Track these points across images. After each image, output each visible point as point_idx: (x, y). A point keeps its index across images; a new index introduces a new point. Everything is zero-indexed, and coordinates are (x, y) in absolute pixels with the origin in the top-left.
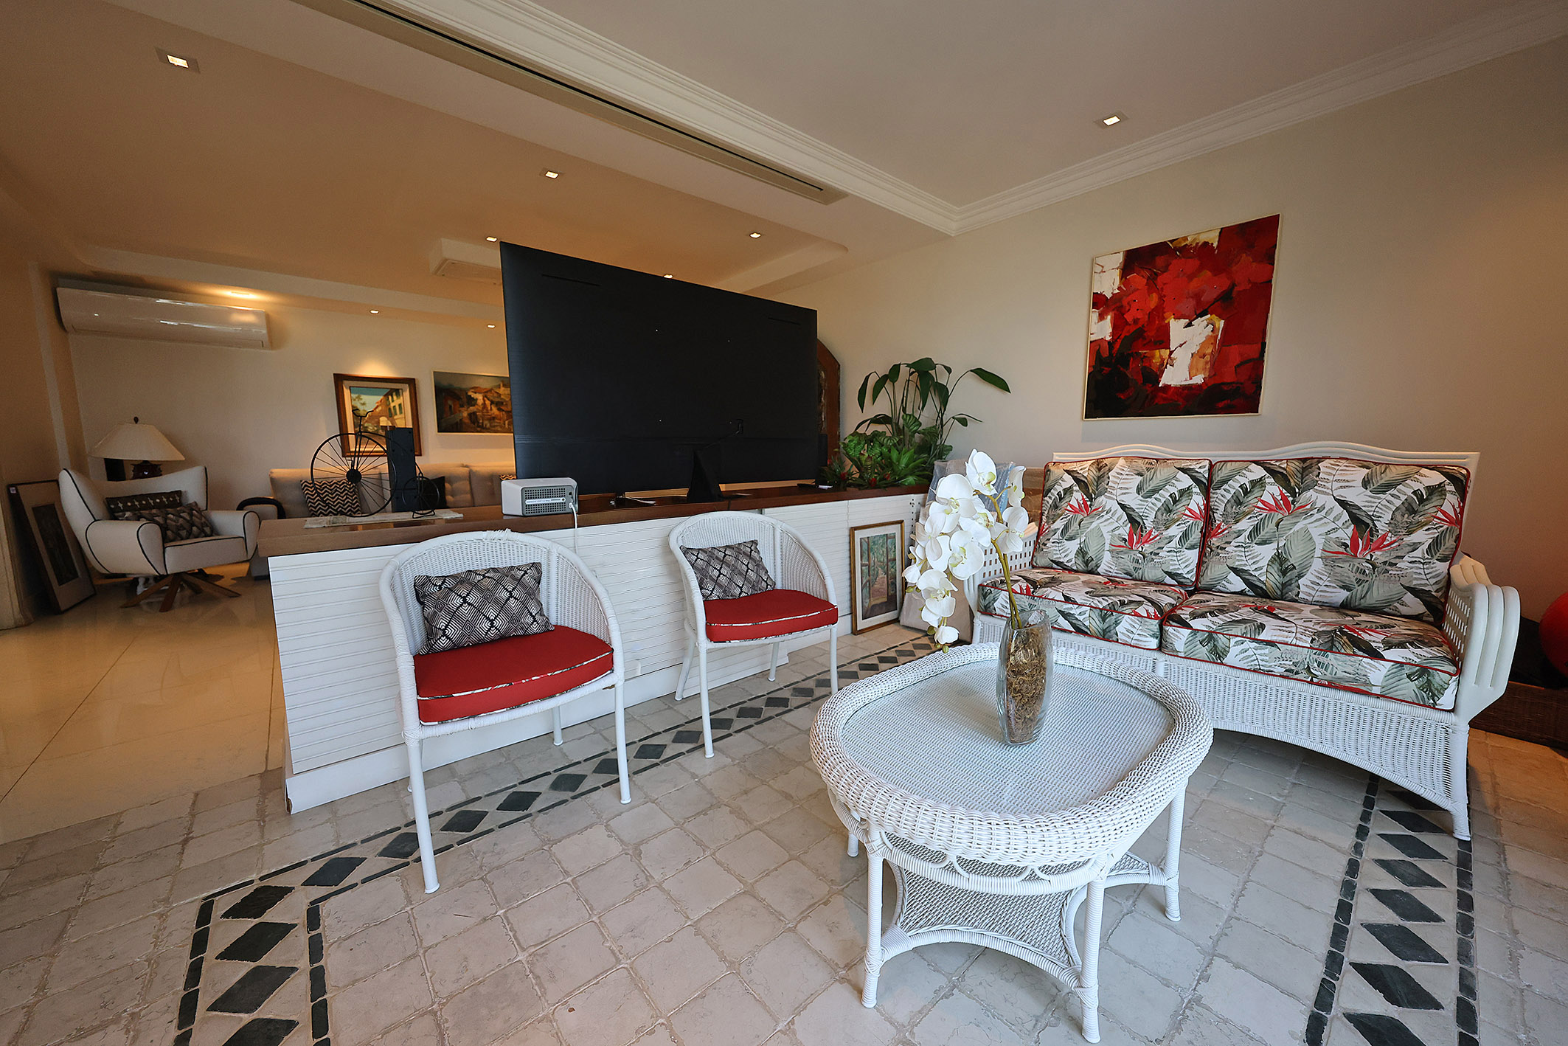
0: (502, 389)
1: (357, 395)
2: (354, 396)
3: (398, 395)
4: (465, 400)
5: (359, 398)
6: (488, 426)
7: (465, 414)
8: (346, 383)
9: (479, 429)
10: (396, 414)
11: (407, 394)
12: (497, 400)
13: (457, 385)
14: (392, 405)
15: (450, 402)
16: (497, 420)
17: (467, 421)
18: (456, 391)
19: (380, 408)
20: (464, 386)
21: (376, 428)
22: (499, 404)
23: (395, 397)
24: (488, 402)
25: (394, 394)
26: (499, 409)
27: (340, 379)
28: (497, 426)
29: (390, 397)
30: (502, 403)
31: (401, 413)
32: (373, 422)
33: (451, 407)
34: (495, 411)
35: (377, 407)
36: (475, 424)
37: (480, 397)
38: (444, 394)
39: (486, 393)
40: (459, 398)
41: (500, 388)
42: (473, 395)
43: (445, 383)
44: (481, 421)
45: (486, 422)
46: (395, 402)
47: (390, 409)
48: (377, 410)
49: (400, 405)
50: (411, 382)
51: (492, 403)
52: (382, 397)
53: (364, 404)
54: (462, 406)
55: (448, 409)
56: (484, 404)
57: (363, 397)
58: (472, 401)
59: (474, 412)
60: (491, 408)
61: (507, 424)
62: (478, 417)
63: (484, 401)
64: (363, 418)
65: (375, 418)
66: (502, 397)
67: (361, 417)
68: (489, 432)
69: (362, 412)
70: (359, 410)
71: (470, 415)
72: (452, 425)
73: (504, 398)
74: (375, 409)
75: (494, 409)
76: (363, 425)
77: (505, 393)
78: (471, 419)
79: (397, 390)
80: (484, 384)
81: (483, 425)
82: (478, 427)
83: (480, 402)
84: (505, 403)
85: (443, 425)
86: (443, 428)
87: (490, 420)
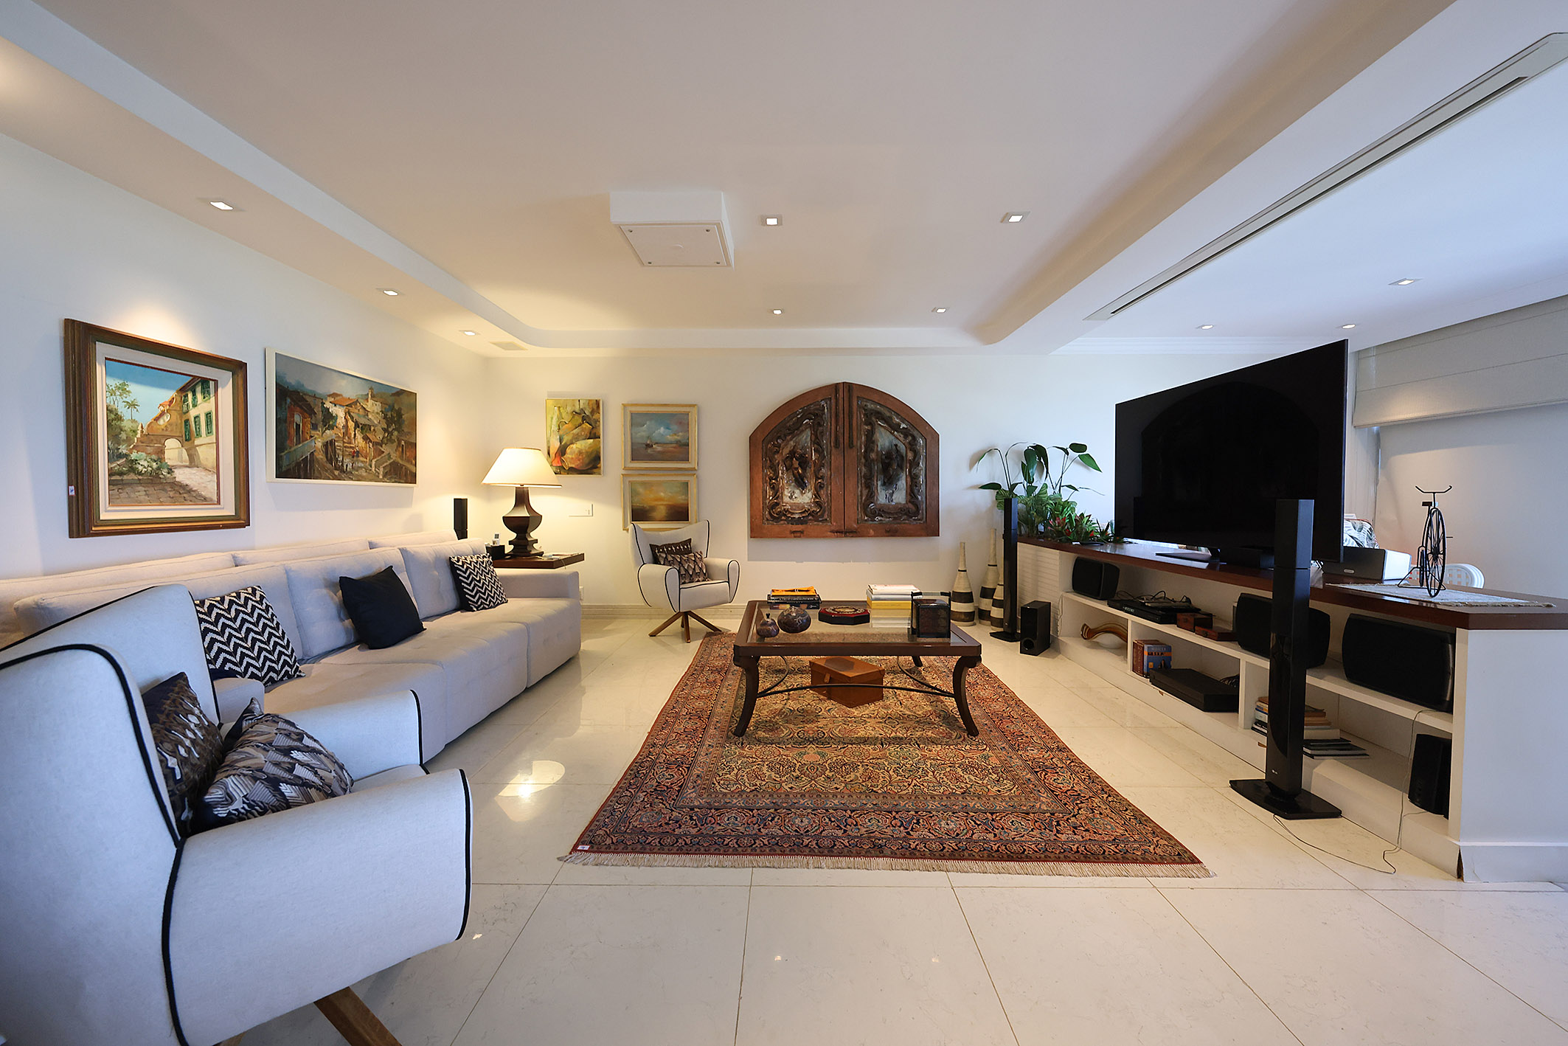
0: (371, 401)
1: (122, 382)
2: (114, 383)
3: (205, 391)
4: (320, 416)
5: (123, 389)
6: (350, 466)
7: (319, 444)
8: (102, 349)
9: (337, 473)
10: (199, 435)
11: (226, 393)
12: (362, 421)
13: (310, 386)
14: (193, 413)
15: (297, 418)
16: (361, 459)
17: (320, 456)
18: (308, 399)
19: (166, 418)
20: (322, 389)
21: (155, 465)
22: (364, 428)
23: (199, 396)
24: (351, 424)
25: (199, 389)
26: (366, 438)
28: (361, 468)
29: (190, 395)
30: (370, 426)
31: (209, 433)
32: (150, 450)
33: (298, 426)
34: (359, 441)
35: (162, 413)
36: (333, 464)
37: (339, 412)
38: (289, 400)
39: (350, 405)
40: (311, 412)
41: (367, 400)
42: (332, 409)
43: (292, 380)
44: (340, 459)
45: (347, 460)
46: (200, 407)
47: (187, 421)
48: (161, 422)
49: (208, 415)
50: (238, 369)
51: (357, 425)
52: (172, 393)
53: (132, 405)
54: (315, 427)
55: (293, 432)
56: (346, 426)
57: (132, 387)
58: (328, 419)
59: (331, 441)
60: (355, 434)
61: (373, 466)
62: (338, 451)
63: (347, 421)
64: (129, 440)
65: (153, 439)
66: (370, 416)
67: (123, 436)
68: (352, 479)
69: (126, 424)
70: (119, 418)
71: (326, 445)
72: (298, 464)
73: (372, 418)
74: (157, 419)
75: (359, 436)
76: (126, 456)
77: (373, 407)
78: (326, 453)
79: (205, 382)
80: (349, 391)
81: (342, 465)
82: (336, 469)
83: (341, 421)
84: (372, 428)
85: (285, 463)
86: (284, 469)
87: (353, 457)
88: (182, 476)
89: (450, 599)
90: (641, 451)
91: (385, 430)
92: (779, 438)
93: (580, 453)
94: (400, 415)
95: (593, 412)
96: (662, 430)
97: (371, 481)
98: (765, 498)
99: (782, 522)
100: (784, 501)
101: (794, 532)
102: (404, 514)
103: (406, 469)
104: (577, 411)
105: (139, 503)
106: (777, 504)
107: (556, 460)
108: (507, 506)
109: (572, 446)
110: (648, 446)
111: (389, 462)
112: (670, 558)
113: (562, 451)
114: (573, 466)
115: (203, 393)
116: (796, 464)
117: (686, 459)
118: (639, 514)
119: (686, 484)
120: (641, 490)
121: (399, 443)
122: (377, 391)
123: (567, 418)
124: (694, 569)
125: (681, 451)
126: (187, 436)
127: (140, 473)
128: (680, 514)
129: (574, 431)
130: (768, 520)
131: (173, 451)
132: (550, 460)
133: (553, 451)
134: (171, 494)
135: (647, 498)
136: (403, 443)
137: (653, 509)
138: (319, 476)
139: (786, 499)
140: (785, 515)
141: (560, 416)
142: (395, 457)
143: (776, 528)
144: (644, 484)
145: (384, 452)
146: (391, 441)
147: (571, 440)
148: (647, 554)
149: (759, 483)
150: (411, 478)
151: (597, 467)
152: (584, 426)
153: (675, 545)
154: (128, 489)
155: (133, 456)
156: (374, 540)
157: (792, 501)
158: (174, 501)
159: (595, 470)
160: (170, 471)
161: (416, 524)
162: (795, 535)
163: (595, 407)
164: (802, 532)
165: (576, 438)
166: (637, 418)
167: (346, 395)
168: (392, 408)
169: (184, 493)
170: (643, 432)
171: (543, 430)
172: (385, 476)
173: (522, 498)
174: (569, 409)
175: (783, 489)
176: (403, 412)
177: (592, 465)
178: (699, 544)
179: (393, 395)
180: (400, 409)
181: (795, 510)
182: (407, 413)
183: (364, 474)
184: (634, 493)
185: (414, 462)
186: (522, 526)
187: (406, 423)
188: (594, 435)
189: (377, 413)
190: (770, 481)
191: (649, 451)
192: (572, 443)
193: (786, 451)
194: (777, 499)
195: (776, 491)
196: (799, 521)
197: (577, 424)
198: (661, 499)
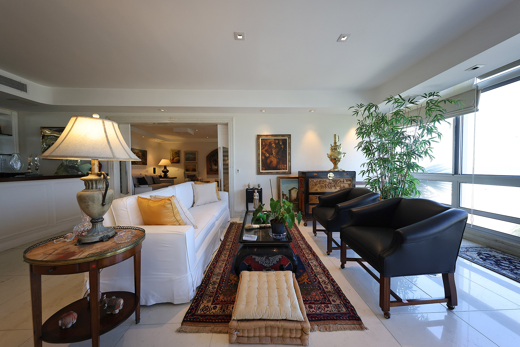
68: (137, 165)
82: (135, 163)
89: (152, 182)
90: (187, 159)
93: (176, 160)
95: (178, 152)
96: (191, 155)
98: (209, 166)
102: (145, 170)
104: (176, 152)
106: (211, 168)
107: (172, 161)
108: (163, 169)
112: (190, 177)
113: (173, 159)
114: (175, 162)
116: (214, 162)
117: (195, 161)
118: (187, 170)
119: (195, 165)
120: (187, 166)
122: (141, 151)
123: (174, 153)
125: (194, 159)
128: (194, 170)
129: (175, 156)
133: (171, 159)
136: (145, 159)
137: (189, 169)
139: (213, 168)
141: (173, 153)
144: (188, 165)
145: (142, 160)
148: (186, 176)
150: (146, 164)
152: (177, 155)
153: (192, 175)
156: (141, 173)
161: (147, 171)
164: (215, 173)
166: (186, 153)
167: (136, 152)
168: (143, 153)
170: (187, 156)
171: (169, 155)
172: (142, 164)
173: (165, 167)
176: (145, 153)
177: (178, 162)
178: (197, 175)
179: (143, 151)
184: (186, 167)
185: (147, 162)
186: (166, 172)
187: (145, 155)
188: (179, 157)
189: (141, 154)
191: (189, 159)
192: (175, 158)
193: (213, 159)
195: (211, 167)
196: (215, 171)
198: (191, 168)
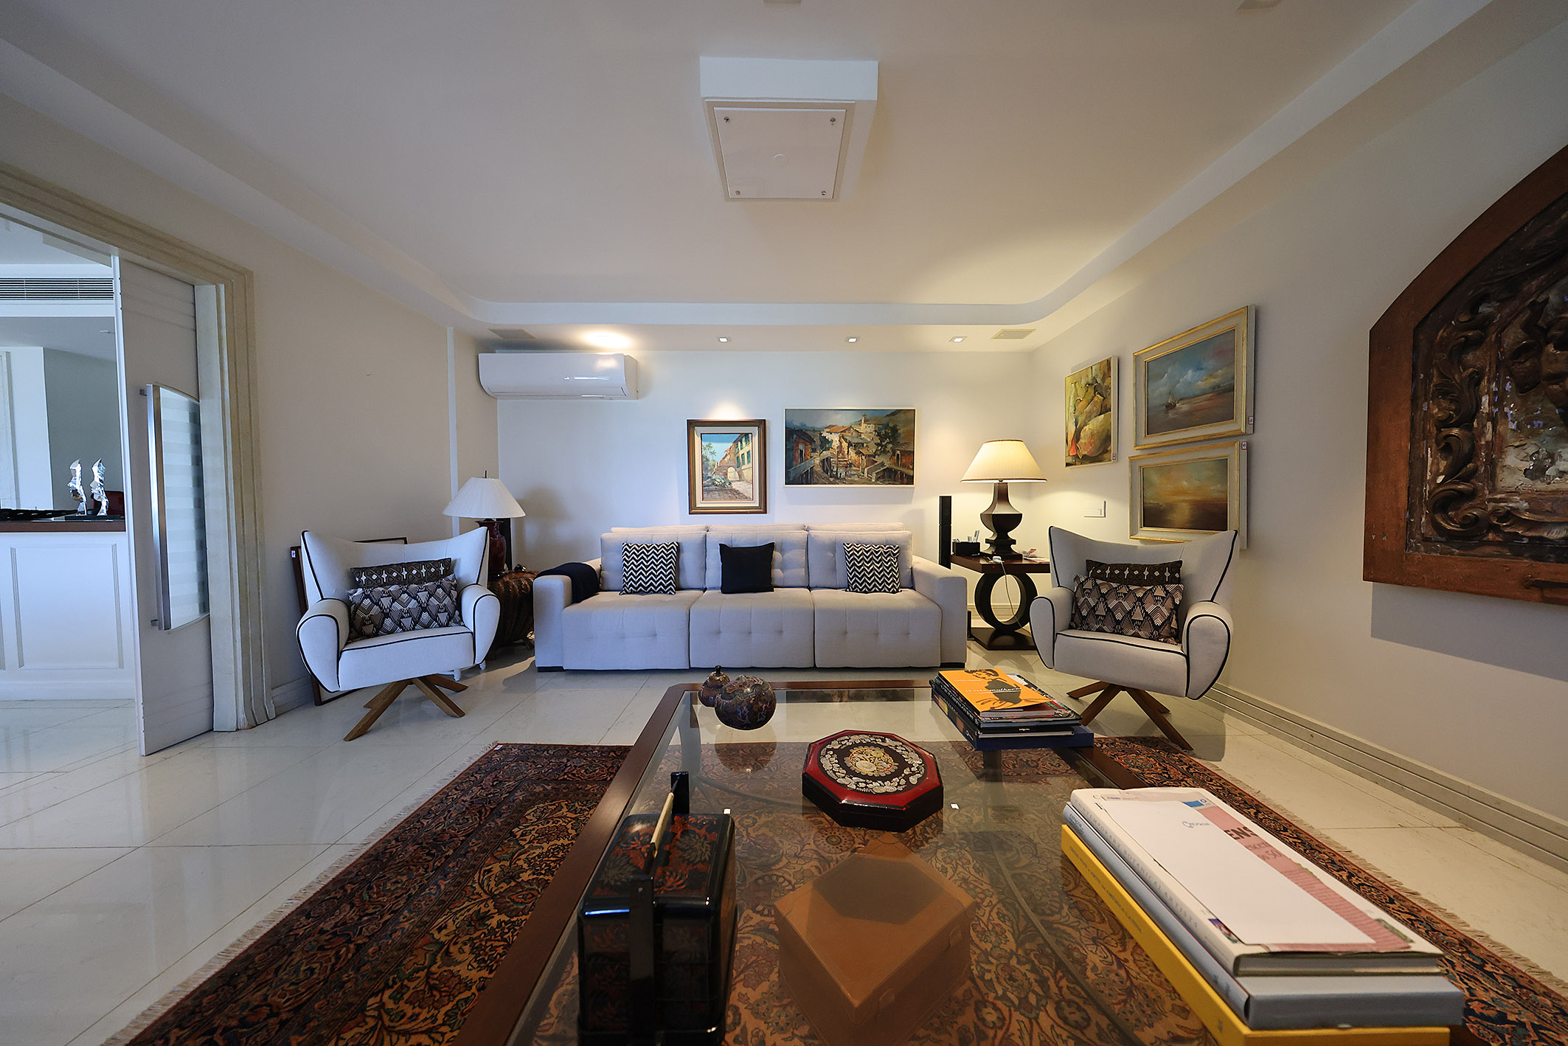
0: (863, 425)
1: (707, 443)
2: (705, 444)
3: (747, 440)
4: (818, 442)
5: (709, 446)
6: (843, 474)
7: (817, 461)
8: (698, 429)
9: (832, 479)
10: (744, 464)
11: (756, 439)
12: (856, 441)
13: (810, 424)
14: (741, 453)
15: (801, 447)
16: (854, 468)
17: (819, 469)
18: (809, 433)
19: (728, 457)
20: (818, 425)
21: (723, 481)
22: (857, 446)
23: (744, 443)
24: (845, 445)
25: (744, 439)
26: (858, 453)
27: (692, 424)
28: (854, 475)
29: (739, 443)
30: (863, 444)
31: (749, 462)
32: (721, 473)
33: (801, 452)
34: (853, 456)
35: (726, 455)
36: (829, 474)
37: (835, 438)
38: (795, 436)
39: (843, 432)
40: (812, 441)
41: (860, 425)
42: (829, 436)
43: (797, 423)
44: (835, 469)
45: (840, 470)
46: (745, 448)
47: (738, 457)
48: (726, 459)
49: (748, 453)
50: (761, 424)
51: (850, 444)
52: (731, 444)
53: (713, 453)
54: (814, 450)
55: (797, 455)
56: (840, 447)
57: (713, 445)
58: (825, 444)
59: (827, 459)
60: (848, 451)
61: (866, 472)
62: (832, 465)
63: (841, 443)
64: (712, 470)
65: (722, 469)
66: (863, 436)
67: (709, 468)
68: (845, 483)
69: (711, 463)
70: (708, 460)
71: (823, 461)
72: (802, 475)
73: (865, 437)
74: (724, 458)
75: (852, 453)
76: (710, 477)
77: (867, 430)
78: (823, 467)
79: (746, 435)
80: (842, 421)
81: (837, 474)
82: (831, 477)
83: (836, 444)
84: (865, 445)
85: (792, 475)
86: (791, 479)
87: (846, 467)
88: (735, 486)
90: (1158, 418)
91: (878, 445)
92: (1484, 298)
93: (1092, 435)
94: (895, 430)
95: (1103, 380)
96: (1190, 374)
97: (863, 484)
98: (1416, 477)
99: (1488, 550)
100: (1500, 485)
101: (1540, 585)
103: (902, 473)
104: (1090, 382)
105: (716, 499)
106: (1467, 496)
107: (1072, 450)
109: (1085, 428)
110: (1170, 407)
111: (882, 469)
113: (1077, 437)
114: (1086, 453)
115: (746, 441)
118: (1152, 516)
120: (1155, 479)
121: (894, 452)
122: (868, 416)
123: (1081, 393)
124: (1130, 613)
125: (1220, 403)
126: (738, 466)
127: (717, 485)
128: (1212, 517)
129: (1087, 409)
130: (1426, 539)
131: (732, 474)
132: (1068, 450)
133: (1070, 438)
134: (730, 495)
135: (1163, 491)
136: (898, 452)
137: (1171, 508)
138: (817, 482)
139: (1512, 480)
140: (1496, 529)
141: (1075, 394)
142: (887, 465)
143: (1457, 562)
144: (1160, 468)
145: (876, 462)
146: (884, 452)
147: (1085, 421)
149: (1399, 442)
150: (910, 480)
151: (1107, 451)
152: (1096, 399)
154: (711, 493)
155: (713, 478)
157: (1540, 485)
158: (731, 498)
159: (1106, 456)
160: (730, 484)
161: (916, 518)
162: (1548, 594)
163: (1106, 371)
165: (1089, 418)
166: (1154, 368)
167: (840, 425)
168: (887, 426)
169: (737, 494)
170: (1161, 389)
171: (1062, 414)
172: (877, 479)
173: (1001, 494)
174: (1083, 383)
175: (1497, 447)
176: (898, 428)
177: (1103, 448)
178: (1201, 574)
179: (888, 416)
180: (895, 426)
181: (1552, 513)
182: (904, 427)
183: (857, 479)
184: (1145, 483)
185: (911, 467)
186: (1003, 524)
187: (902, 436)
188: (1105, 409)
189: (871, 433)
190: (1439, 431)
191: (1171, 415)
192: (1086, 425)
194: (1465, 479)
197: (1090, 398)
198: (1184, 492)
